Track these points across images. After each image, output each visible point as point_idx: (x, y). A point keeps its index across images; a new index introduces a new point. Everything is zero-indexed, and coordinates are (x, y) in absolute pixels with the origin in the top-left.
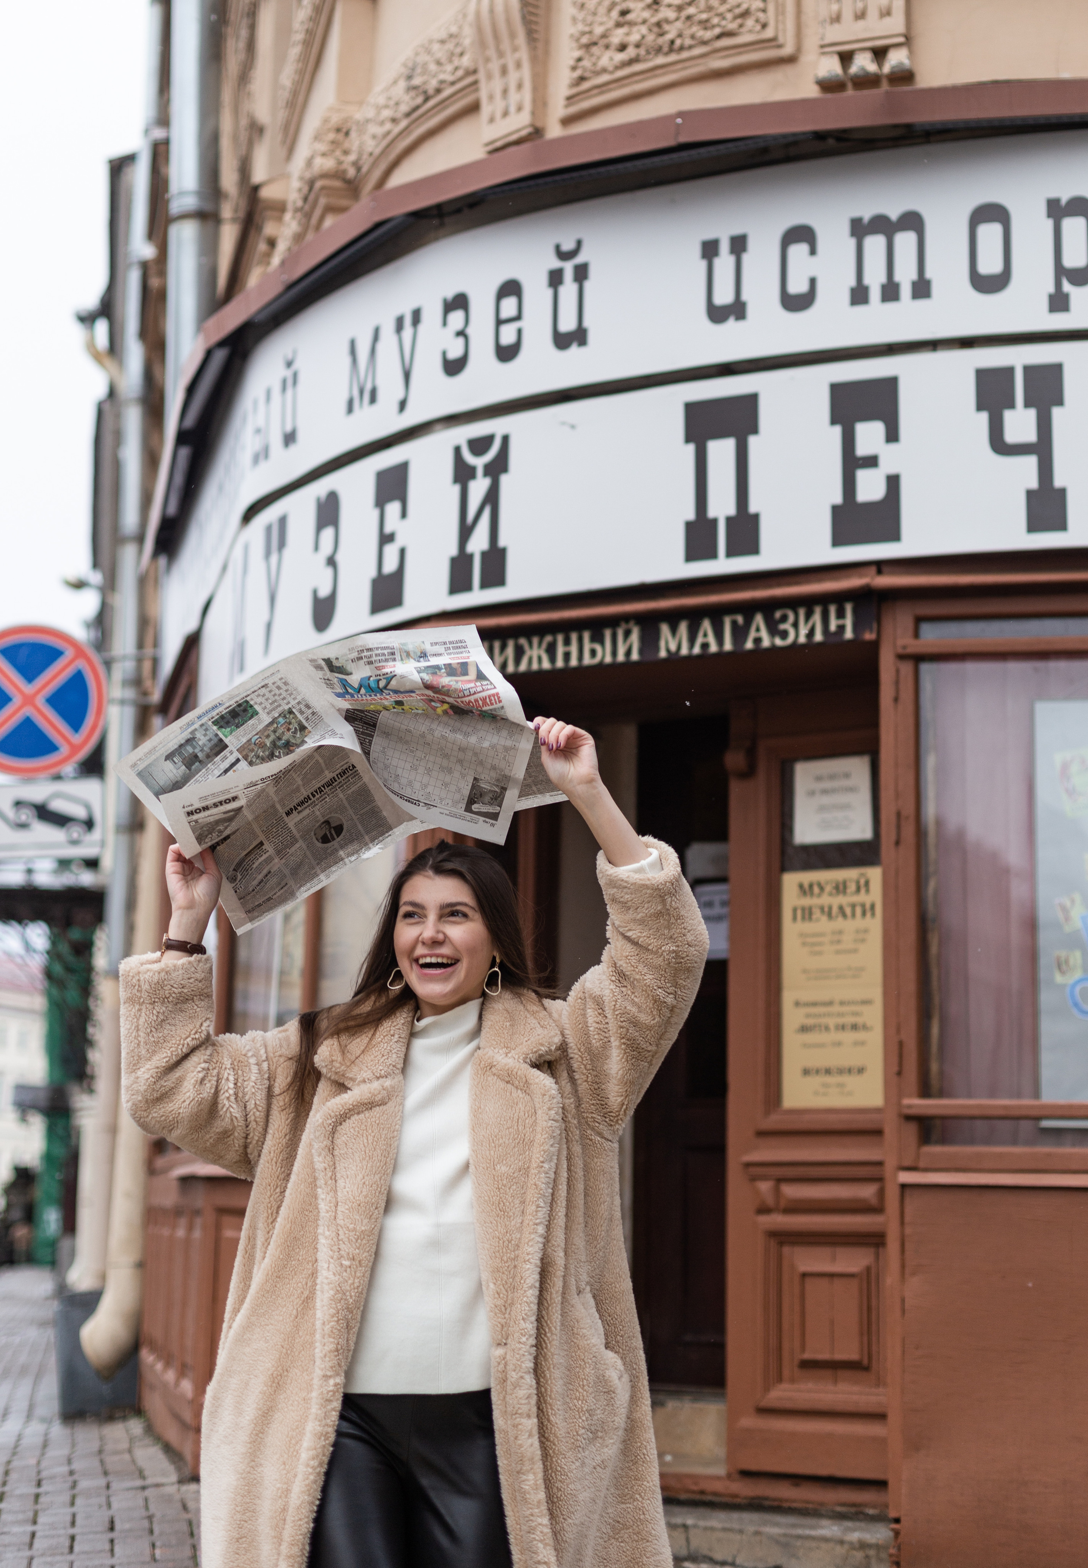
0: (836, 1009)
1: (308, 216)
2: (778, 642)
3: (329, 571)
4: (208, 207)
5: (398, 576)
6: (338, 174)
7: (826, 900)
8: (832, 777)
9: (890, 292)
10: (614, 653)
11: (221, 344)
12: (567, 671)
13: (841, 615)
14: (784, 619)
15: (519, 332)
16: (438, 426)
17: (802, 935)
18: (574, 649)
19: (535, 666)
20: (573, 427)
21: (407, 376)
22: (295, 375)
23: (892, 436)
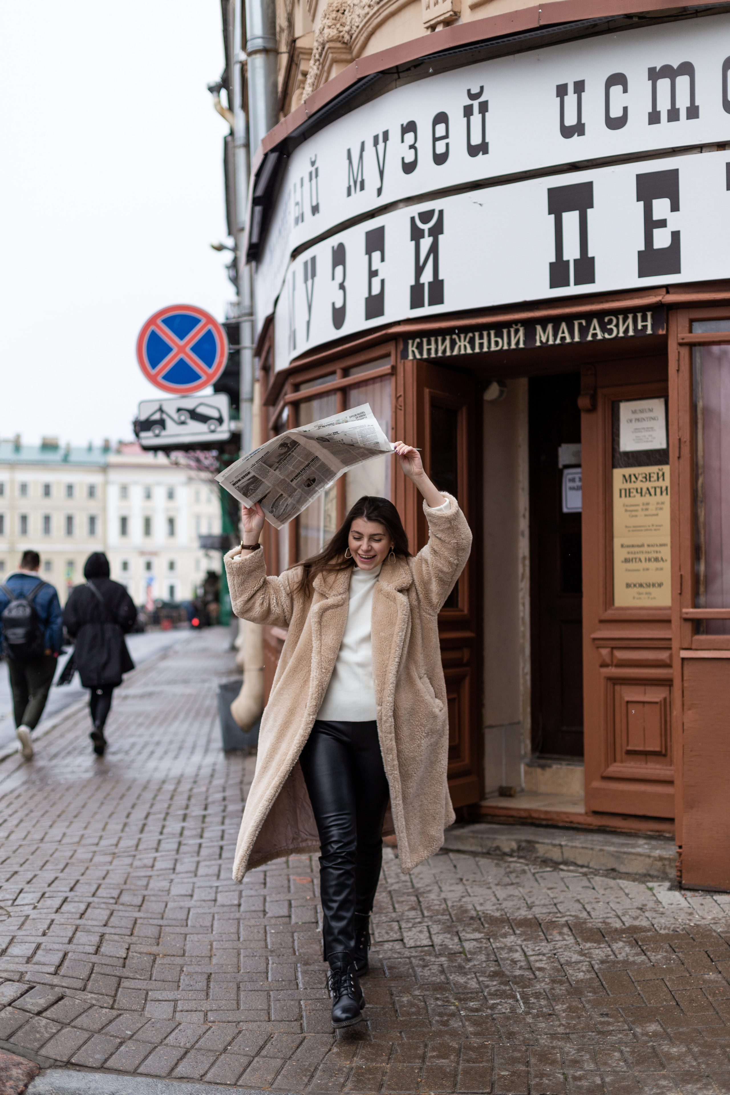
0: (645, 549)
1: (323, 65)
2: (607, 336)
3: (341, 292)
4: (270, 45)
5: (381, 295)
6: (339, 39)
7: (639, 485)
8: (642, 411)
9: (673, 115)
10: (509, 344)
11: (273, 150)
12: (481, 354)
13: (644, 319)
14: (610, 322)
15: (447, 145)
16: (401, 205)
17: (624, 505)
18: (485, 341)
19: (463, 352)
20: (481, 205)
21: (381, 173)
22: (317, 170)
23: (675, 207)
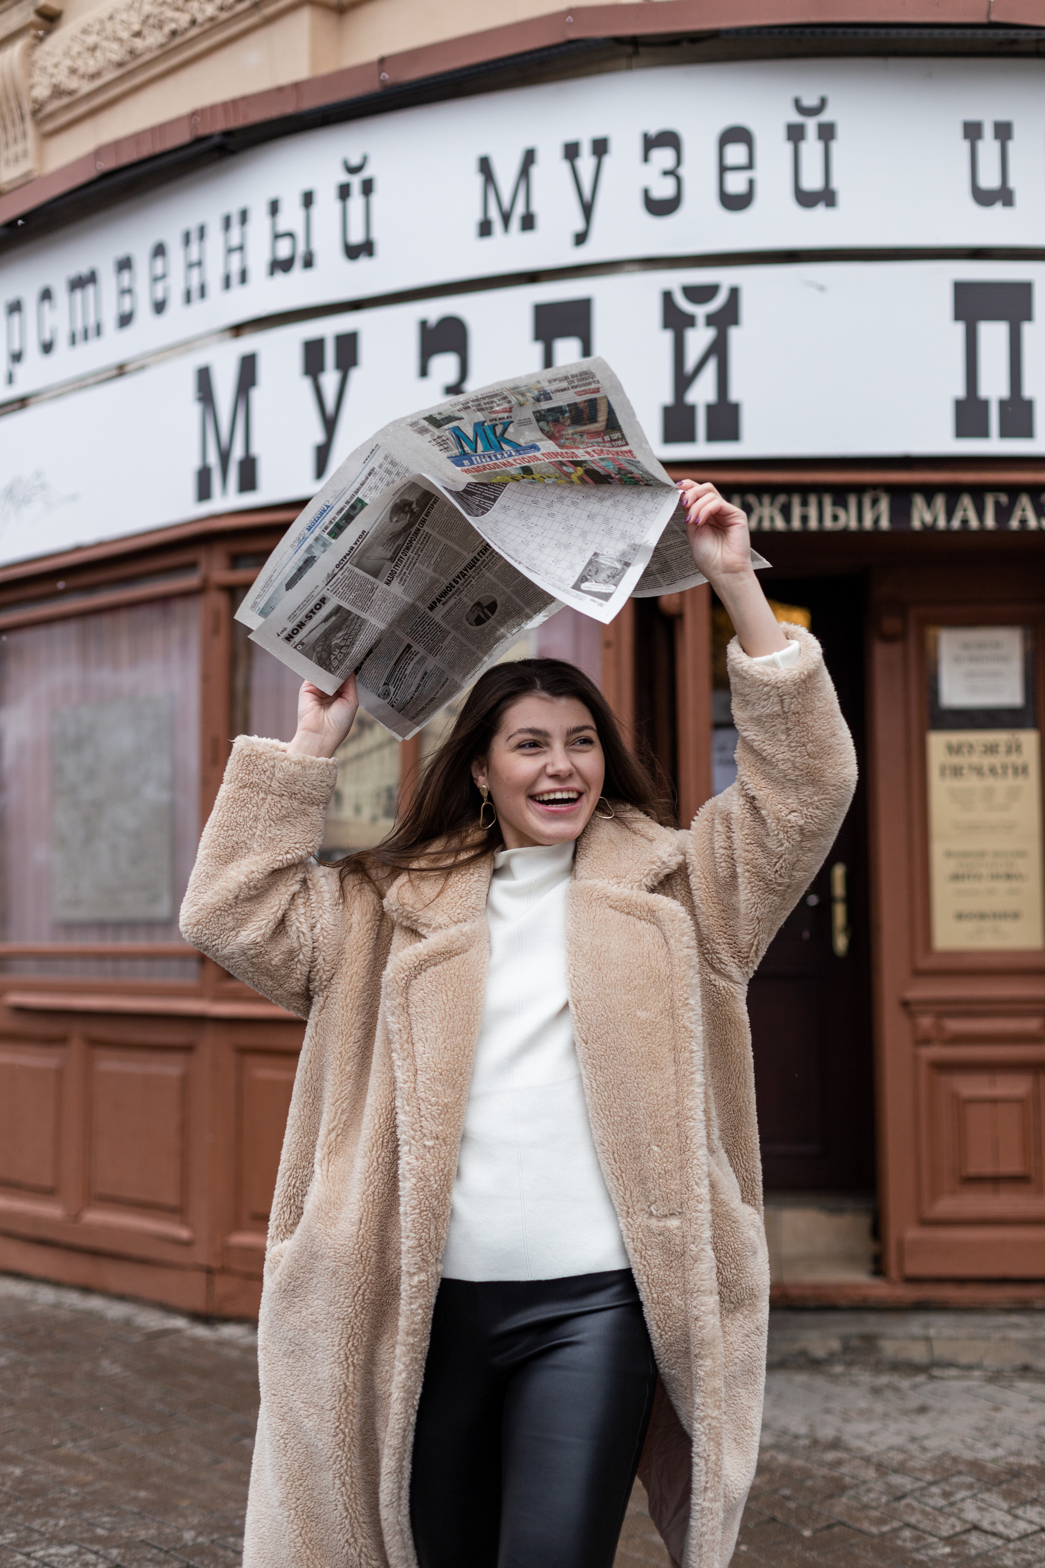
0: (989, 859)
7: (976, 759)
8: (982, 646)
12: (805, 533)
15: (751, 183)
17: (951, 791)
18: (813, 512)
19: (768, 525)
20: (822, 288)
21: (587, 209)
22: (367, 184)
